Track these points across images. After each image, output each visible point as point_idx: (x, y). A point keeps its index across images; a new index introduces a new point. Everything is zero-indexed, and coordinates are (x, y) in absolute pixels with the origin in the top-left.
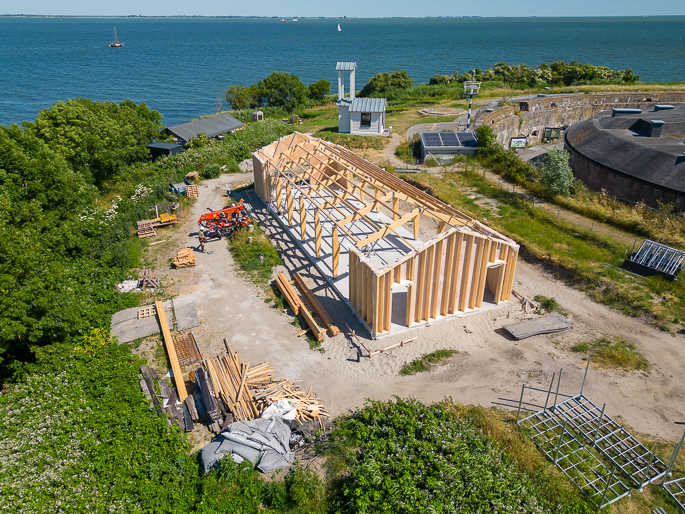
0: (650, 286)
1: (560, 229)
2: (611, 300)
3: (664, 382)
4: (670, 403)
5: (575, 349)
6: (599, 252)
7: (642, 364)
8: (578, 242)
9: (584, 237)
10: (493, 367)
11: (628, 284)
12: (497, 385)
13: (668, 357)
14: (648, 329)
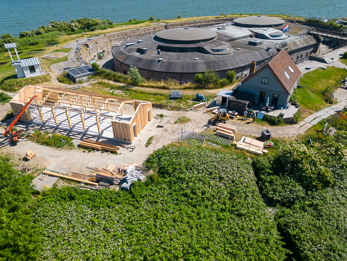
0: (178, 102)
1: (148, 94)
2: (173, 108)
3: (195, 121)
4: (198, 125)
5: (175, 123)
6: (162, 97)
7: (189, 120)
8: (155, 96)
9: (155, 94)
10: (164, 135)
11: (174, 103)
12: (168, 138)
13: (192, 116)
14: (184, 112)
